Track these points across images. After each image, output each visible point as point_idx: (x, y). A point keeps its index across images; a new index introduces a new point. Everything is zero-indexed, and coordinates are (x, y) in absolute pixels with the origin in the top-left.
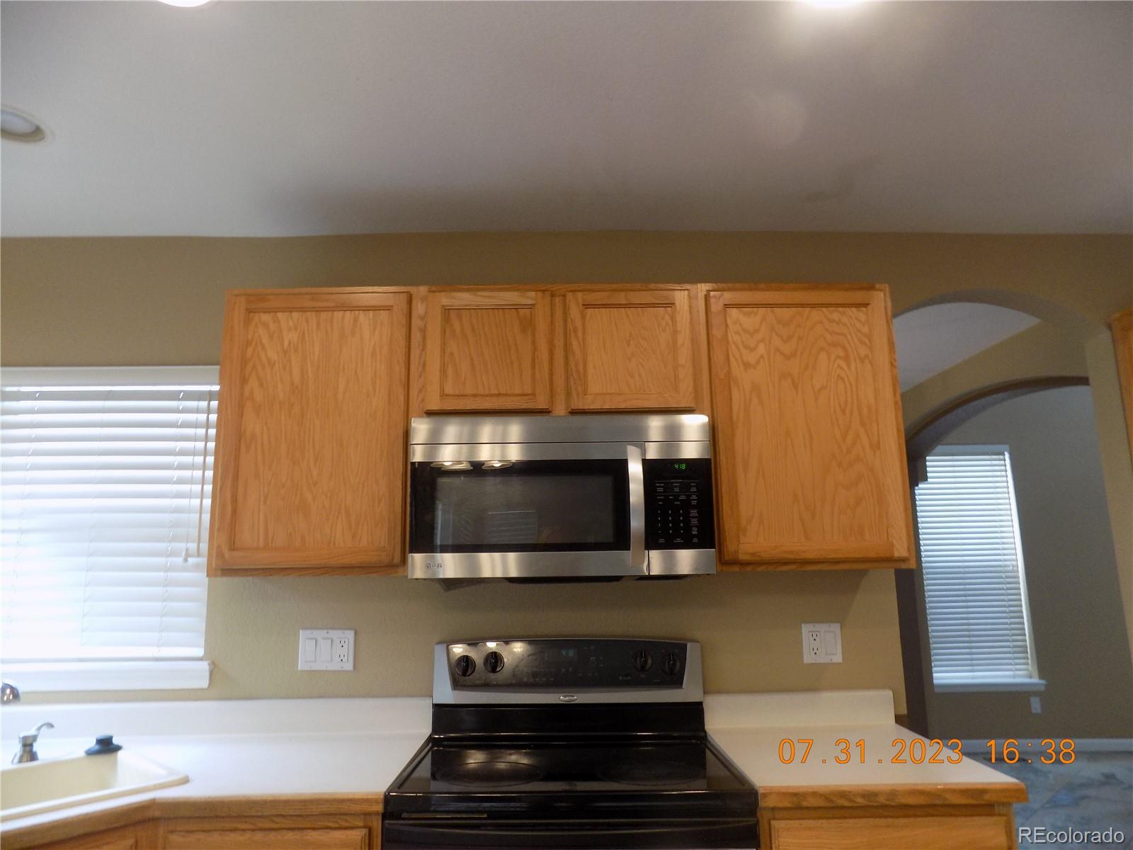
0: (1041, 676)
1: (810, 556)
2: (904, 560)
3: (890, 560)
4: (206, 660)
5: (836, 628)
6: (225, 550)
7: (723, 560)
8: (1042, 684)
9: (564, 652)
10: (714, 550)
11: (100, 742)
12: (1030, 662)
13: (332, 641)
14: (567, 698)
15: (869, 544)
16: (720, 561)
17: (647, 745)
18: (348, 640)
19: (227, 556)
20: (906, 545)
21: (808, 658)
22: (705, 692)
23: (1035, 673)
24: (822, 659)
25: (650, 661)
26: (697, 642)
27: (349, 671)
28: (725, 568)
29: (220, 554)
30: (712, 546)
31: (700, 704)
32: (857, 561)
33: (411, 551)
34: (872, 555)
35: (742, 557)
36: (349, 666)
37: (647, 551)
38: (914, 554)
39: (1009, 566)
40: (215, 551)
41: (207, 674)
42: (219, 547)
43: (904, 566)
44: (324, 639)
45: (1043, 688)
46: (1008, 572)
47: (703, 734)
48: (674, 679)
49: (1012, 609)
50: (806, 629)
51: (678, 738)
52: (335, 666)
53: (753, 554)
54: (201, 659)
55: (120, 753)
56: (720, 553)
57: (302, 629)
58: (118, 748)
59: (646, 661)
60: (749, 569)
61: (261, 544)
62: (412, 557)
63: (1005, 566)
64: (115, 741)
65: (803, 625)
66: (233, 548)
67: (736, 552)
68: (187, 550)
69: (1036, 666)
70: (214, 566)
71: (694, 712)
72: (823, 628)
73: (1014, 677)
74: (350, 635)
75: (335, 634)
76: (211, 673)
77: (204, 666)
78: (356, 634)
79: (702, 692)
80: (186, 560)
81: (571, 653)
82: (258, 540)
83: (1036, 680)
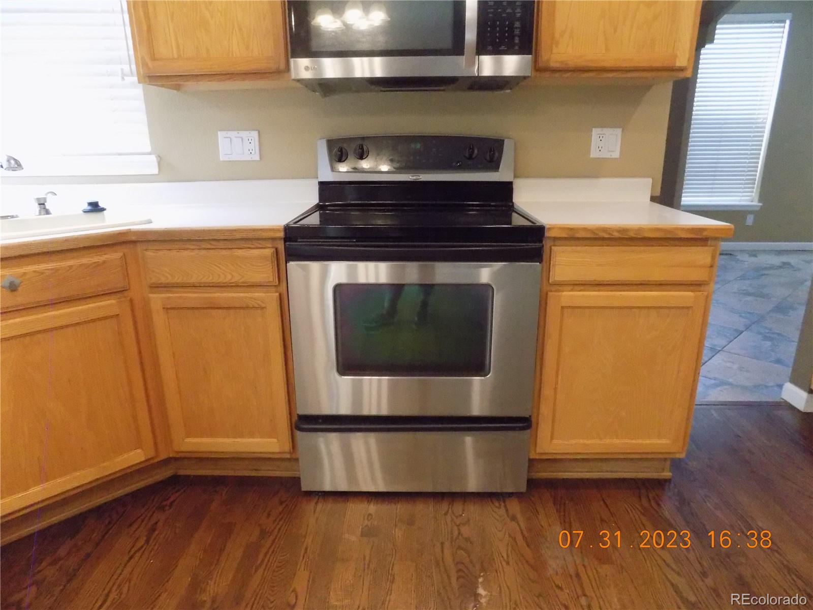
0: (760, 201)
1: (607, 64)
2: (682, 69)
3: (672, 69)
4: (153, 154)
5: (619, 131)
6: (148, 60)
7: (537, 67)
8: (759, 206)
9: (413, 146)
10: (531, 56)
11: (90, 204)
12: (755, 190)
13: (242, 140)
14: (414, 178)
15: (656, 56)
16: (535, 66)
17: (473, 210)
18: (254, 137)
19: (150, 64)
20: (687, 56)
21: (594, 154)
22: (515, 176)
23: (757, 199)
24: (605, 155)
25: (476, 151)
26: (512, 139)
27: (258, 161)
28: (538, 74)
29: (145, 64)
30: (529, 53)
31: (511, 183)
32: (644, 70)
33: (292, 57)
34: (657, 64)
35: (553, 64)
36: (257, 158)
37: (477, 56)
38: (692, 65)
39: (760, 118)
40: (140, 60)
41: (156, 164)
42: (143, 58)
43: (681, 75)
44: (236, 137)
45: (758, 209)
46: (758, 123)
47: (511, 204)
48: (494, 164)
49: (752, 152)
50: (596, 132)
51: (493, 206)
52: (248, 158)
53: (562, 62)
54: (150, 154)
55: (105, 212)
56: (536, 61)
57: (220, 131)
58: (103, 210)
59: (473, 152)
60: (557, 75)
61: (176, 56)
62: (295, 62)
63: (757, 119)
64: (101, 205)
65: (593, 129)
66: (154, 58)
67: (548, 61)
68: (122, 70)
69: (758, 194)
70: (142, 73)
71: (506, 189)
72: (608, 132)
73: (740, 201)
74: (255, 134)
75: (244, 134)
76: (159, 163)
77: (153, 158)
78: (259, 132)
79: (513, 176)
80: (123, 79)
81: (418, 146)
82: (173, 52)
83: (756, 203)
